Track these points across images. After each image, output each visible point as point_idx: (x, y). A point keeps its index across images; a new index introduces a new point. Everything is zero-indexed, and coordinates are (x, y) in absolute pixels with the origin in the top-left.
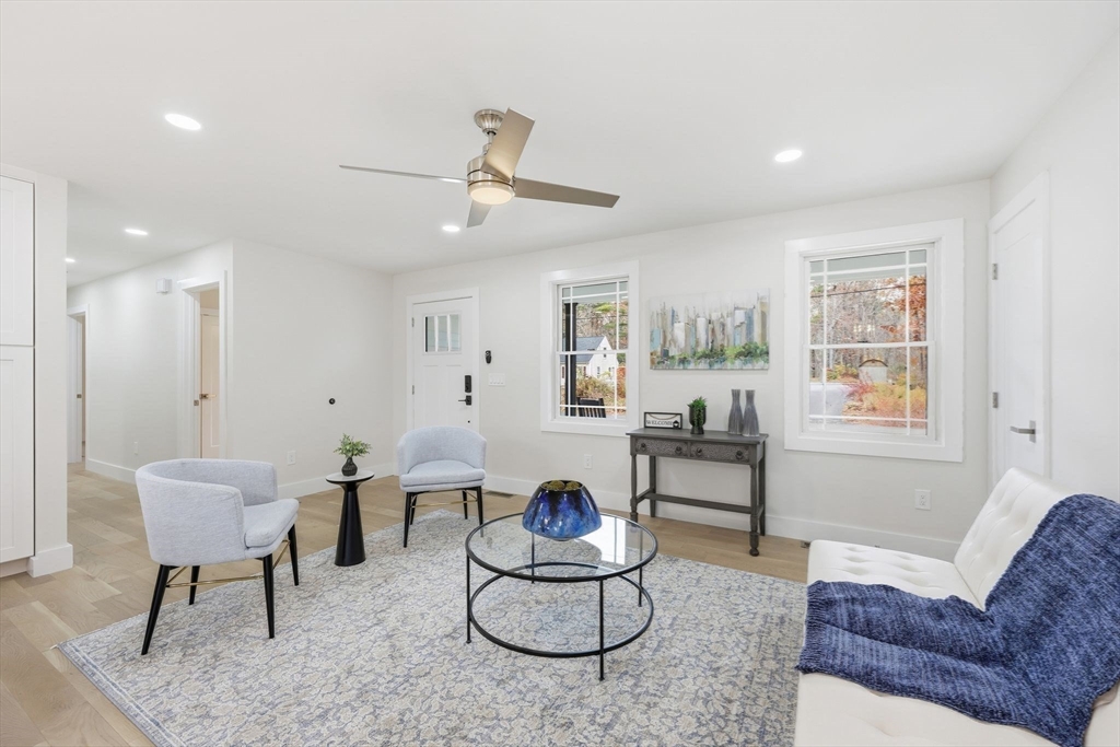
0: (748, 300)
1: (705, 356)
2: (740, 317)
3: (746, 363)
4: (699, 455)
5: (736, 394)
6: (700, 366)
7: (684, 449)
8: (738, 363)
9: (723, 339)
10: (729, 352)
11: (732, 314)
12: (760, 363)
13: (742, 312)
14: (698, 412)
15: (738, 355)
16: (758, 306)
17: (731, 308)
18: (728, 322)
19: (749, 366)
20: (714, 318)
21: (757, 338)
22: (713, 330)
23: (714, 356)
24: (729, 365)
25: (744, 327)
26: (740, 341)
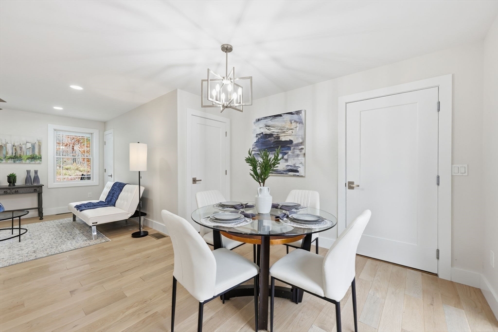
0: (33, 140)
1: (11, 158)
2: (29, 145)
3: (32, 161)
4: (17, 192)
5: (28, 172)
6: (9, 162)
7: (9, 191)
8: (28, 161)
9: (21, 152)
10: (24, 157)
11: (26, 144)
12: (38, 161)
13: (30, 144)
14: (12, 179)
15: (28, 158)
16: (37, 143)
17: (25, 142)
18: (24, 147)
19: (33, 162)
20: (16, 144)
21: (37, 153)
22: (16, 149)
23: (16, 158)
24: (24, 162)
25: (31, 149)
26: (29, 154)
